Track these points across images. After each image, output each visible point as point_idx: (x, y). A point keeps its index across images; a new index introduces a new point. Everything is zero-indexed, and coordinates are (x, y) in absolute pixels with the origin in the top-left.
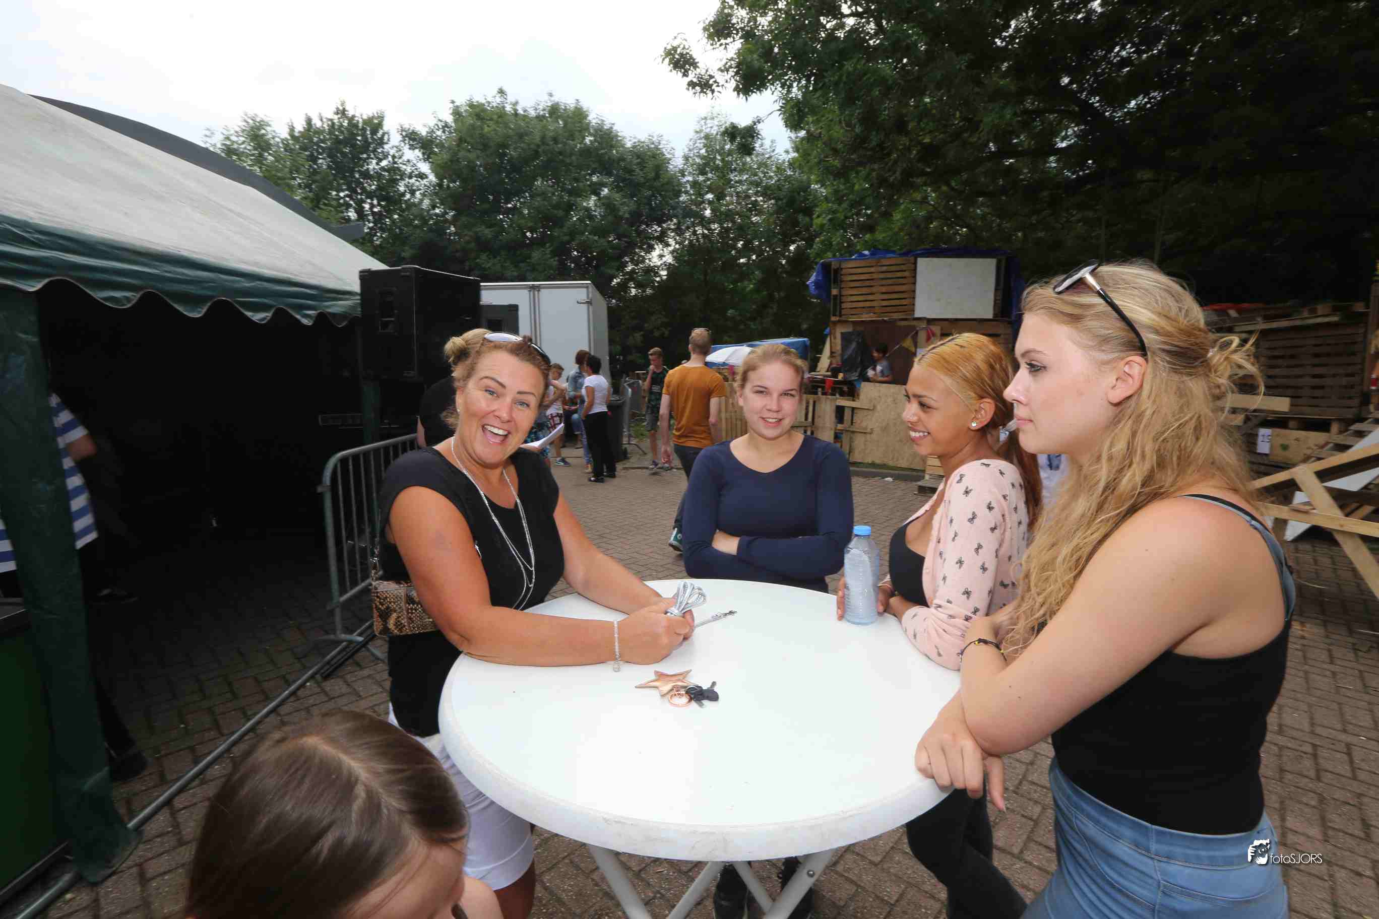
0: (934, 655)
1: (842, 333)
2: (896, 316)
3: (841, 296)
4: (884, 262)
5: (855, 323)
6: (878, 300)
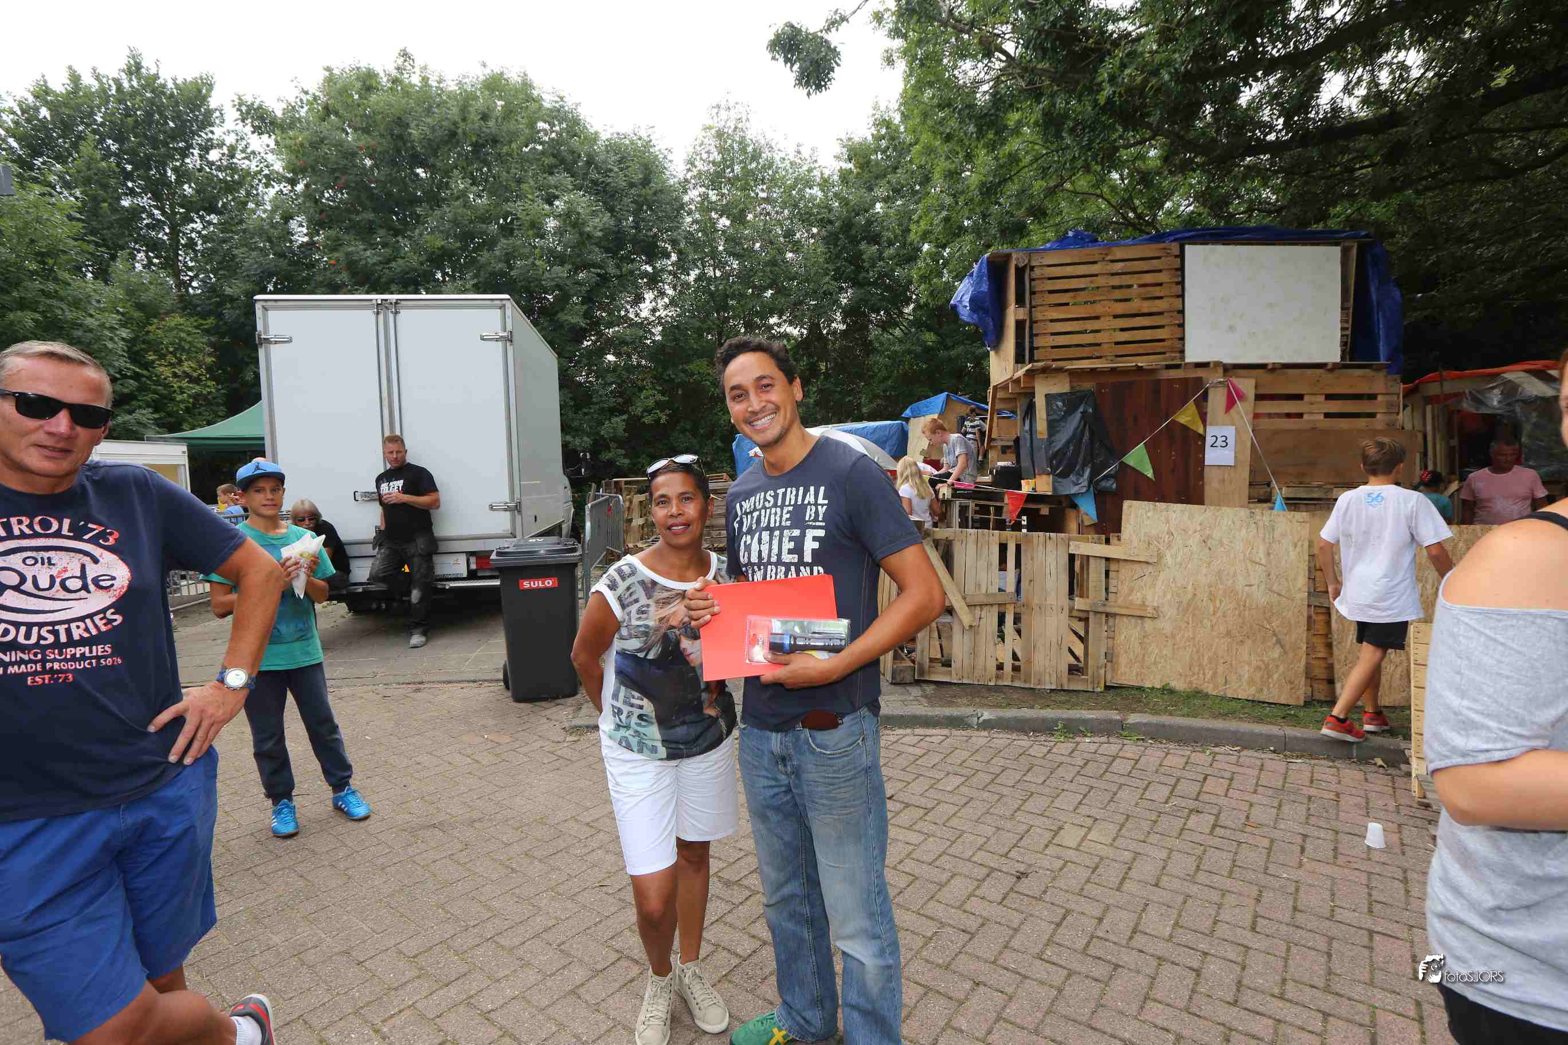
1: (1048, 398)
2: (1147, 361)
3: (1032, 322)
4: (1119, 253)
5: (1074, 374)
6: (1109, 330)
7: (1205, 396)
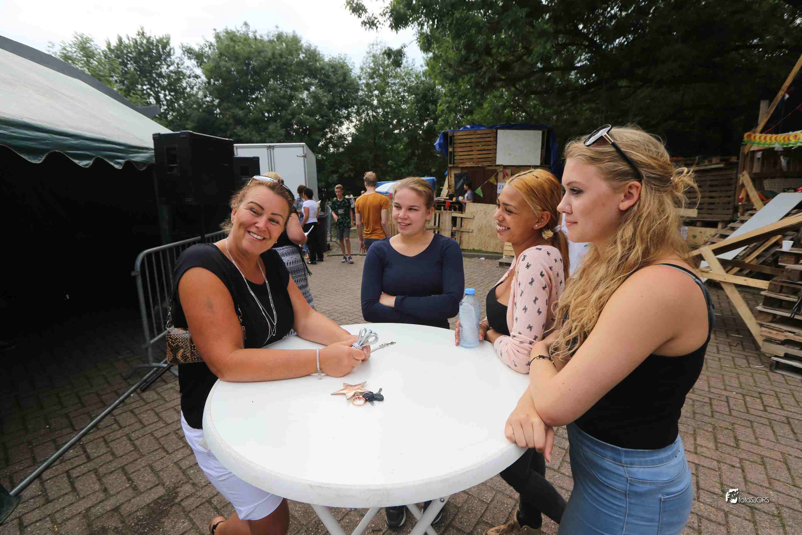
0: (513, 366)
1: (455, 175)
2: (485, 164)
3: (454, 152)
4: (479, 132)
5: (462, 168)
6: (475, 155)
7: (497, 174)
